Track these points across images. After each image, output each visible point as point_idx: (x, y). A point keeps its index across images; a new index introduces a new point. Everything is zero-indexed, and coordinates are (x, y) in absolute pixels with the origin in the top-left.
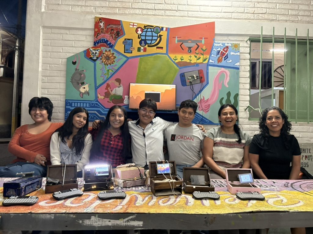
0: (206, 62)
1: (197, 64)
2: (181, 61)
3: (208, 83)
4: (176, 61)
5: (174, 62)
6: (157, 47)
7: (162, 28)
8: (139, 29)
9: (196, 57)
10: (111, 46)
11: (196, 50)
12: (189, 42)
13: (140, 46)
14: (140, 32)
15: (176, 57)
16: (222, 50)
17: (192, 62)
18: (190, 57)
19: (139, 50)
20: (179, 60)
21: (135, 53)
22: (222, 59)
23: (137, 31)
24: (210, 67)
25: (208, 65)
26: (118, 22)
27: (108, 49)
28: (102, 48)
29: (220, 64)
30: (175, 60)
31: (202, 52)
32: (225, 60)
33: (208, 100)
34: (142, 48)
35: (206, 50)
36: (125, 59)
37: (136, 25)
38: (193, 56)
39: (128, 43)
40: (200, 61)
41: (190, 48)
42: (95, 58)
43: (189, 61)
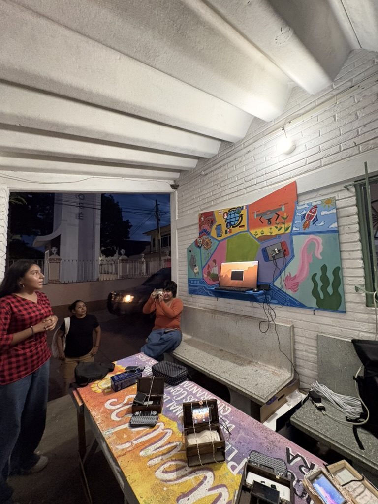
0: (289, 231)
1: (279, 236)
2: (261, 235)
3: (294, 256)
4: (258, 236)
5: (255, 238)
6: (240, 227)
7: (243, 207)
8: (225, 214)
9: (276, 228)
10: (209, 234)
11: (276, 220)
12: (268, 213)
13: (227, 229)
14: (226, 217)
15: (256, 232)
16: (308, 212)
17: (273, 234)
18: (271, 229)
19: (226, 233)
20: (260, 235)
21: (224, 236)
22: (309, 223)
23: (224, 216)
24: (294, 237)
25: (291, 234)
26: (211, 213)
27: (207, 236)
28: (204, 236)
29: (307, 230)
30: (256, 235)
31: (283, 220)
32: (313, 224)
33: (295, 276)
34: (228, 230)
35: (287, 217)
36: (217, 242)
37: (222, 211)
38: (273, 228)
39: (219, 227)
40: (282, 231)
41: (269, 219)
42: (200, 246)
43: (269, 234)
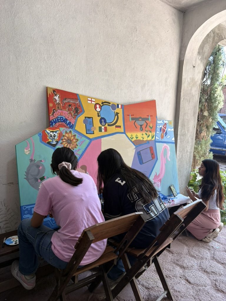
0: (154, 139)
1: (148, 142)
2: (136, 139)
3: (157, 159)
4: (133, 140)
5: (131, 141)
6: (116, 126)
7: (118, 105)
8: (98, 106)
9: (146, 134)
10: (72, 127)
11: (146, 128)
12: (140, 119)
13: (101, 126)
14: (98, 109)
15: (132, 136)
16: (163, 127)
17: (145, 139)
18: (143, 135)
19: (100, 130)
20: (134, 139)
21: (97, 134)
22: (163, 135)
23: (96, 108)
24: (157, 144)
25: (155, 142)
26: (75, 96)
27: (68, 130)
28: (62, 129)
29: (163, 140)
30: (132, 139)
31: (150, 129)
32: (165, 136)
33: (159, 175)
34: (103, 127)
35: (152, 127)
36: (88, 141)
37: (94, 100)
39: (89, 121)
40: (150, 138)
41: (141, 126)
42: (54, 143)
43: (142, 139)
